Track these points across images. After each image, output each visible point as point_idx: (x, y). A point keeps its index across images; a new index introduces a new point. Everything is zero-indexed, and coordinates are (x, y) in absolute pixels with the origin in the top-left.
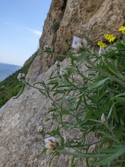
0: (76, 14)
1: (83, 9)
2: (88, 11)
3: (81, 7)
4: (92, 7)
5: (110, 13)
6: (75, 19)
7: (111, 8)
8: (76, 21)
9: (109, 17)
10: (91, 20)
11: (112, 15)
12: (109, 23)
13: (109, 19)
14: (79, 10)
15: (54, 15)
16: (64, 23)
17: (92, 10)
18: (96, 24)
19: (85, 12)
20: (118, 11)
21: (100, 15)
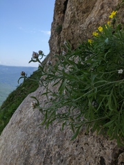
0: (74, 16)
1: (79, 11)
2: (84, 13)
3: (77, 10)
4: (87, 8)
5: (102, 12)
6: (74, 21)
7: (102, 7)
8: (75, 22)
9: (101, 15)
10: (87, 20)
11: (103, 13)
12: (102, 21)
13: (101, 17)
14: (76, 13)
15: (57, 19)
16: (65, 25)
17: (87, 11)
18: (90, 23)
19: (81, 14)
20: (108, 9)
21: (93, 15)
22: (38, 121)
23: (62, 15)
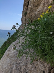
0: (32, 8)
1: (34, 6)
2: (36, 7)
3: (33, 5)
4: (37, 5)
5: (44, 6)
6: (32, 10)
7: (44, 4)
8: (32, 11)
9: (44, 8)
10: (38, 10)
12: (44, 10)
14: (33, 7)
15: (24, 9)
16: (28, 12)
17: (38, 6)
18: (39, 11)
19: (35, 7)
20: (47, 5)
21: (40, 8)
22: (16, 54)
23: (27, 7)
